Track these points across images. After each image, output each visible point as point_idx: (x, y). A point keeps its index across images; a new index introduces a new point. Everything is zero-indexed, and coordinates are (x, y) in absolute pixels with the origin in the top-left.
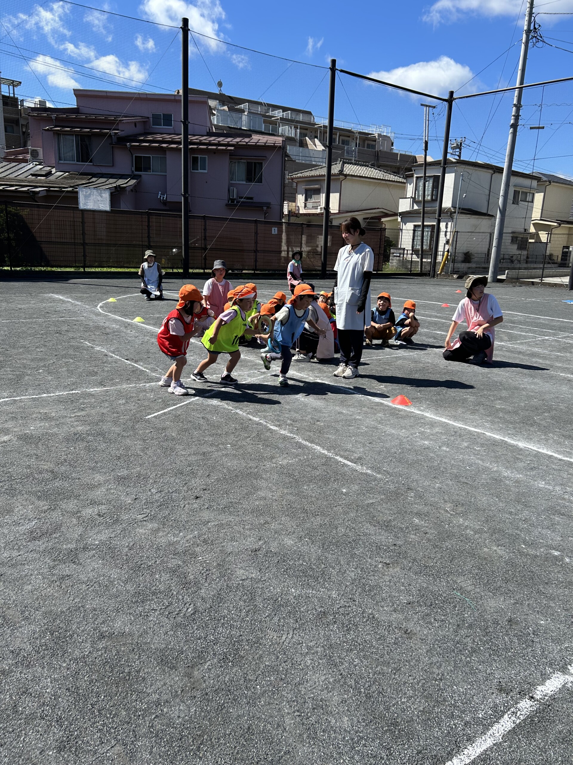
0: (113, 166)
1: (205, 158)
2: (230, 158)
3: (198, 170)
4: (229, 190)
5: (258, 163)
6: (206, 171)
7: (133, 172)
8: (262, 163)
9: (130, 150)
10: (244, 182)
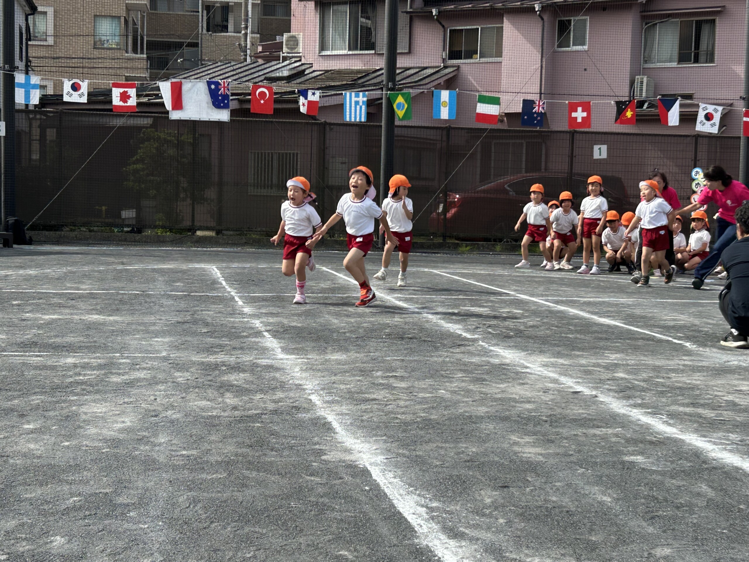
0: (410, 52)
1: (585, 20)
2: (643, 18)
3: (569, 46)
4: (632, 83)
5: (707, 21)
6: (586, 47)
7: (444, 60)
8: (713, 21)
9: (437, 20)
10: (674, 64)
